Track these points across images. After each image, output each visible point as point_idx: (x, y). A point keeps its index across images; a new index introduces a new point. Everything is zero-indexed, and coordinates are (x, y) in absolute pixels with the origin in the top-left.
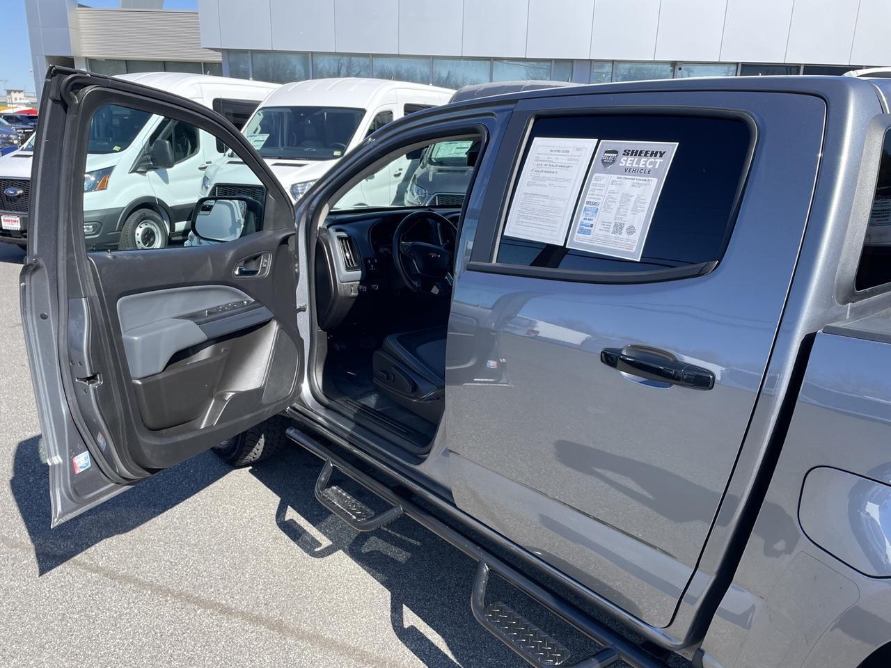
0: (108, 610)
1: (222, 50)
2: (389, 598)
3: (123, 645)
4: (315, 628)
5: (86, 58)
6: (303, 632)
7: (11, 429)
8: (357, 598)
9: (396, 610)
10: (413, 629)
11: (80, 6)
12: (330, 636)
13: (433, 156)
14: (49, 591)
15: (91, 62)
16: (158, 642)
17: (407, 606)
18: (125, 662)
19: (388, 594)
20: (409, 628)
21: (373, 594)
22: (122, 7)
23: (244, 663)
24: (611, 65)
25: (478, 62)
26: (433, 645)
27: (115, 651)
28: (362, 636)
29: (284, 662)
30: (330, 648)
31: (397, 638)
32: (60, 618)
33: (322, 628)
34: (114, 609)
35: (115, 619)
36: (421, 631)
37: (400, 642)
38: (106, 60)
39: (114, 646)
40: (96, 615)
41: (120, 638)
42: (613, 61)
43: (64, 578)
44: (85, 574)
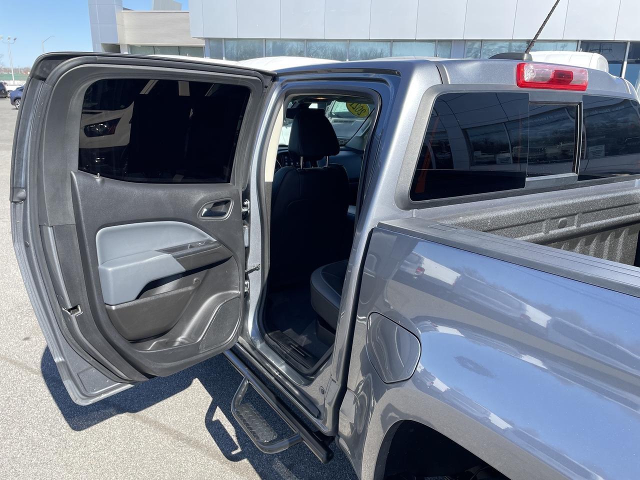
0: (36, 397)
1: (205, 39)
2: (210, 403)
3: (37, 417)
4: (156, 417)
5: (128, 45)
6: (147, 419)
7: (18, 286)
8: (190, 401)
9: (211, 411)
10: (218, 422)
11: (124, 9)
12: (163, 422)
13: (333, 111)
14: (5, 384)
15: (131, 47)
16: (58, 417)
17: (220, 408)
18: (34, 426)
19: (211, 399)
20: (215, 421)
21: (201, 399)
22: (154, 10)
23: (104, 433)
24: (480, 43)
25: (382, 43)
26: (226, 432)
27: (31, 420)
28: (183, 424)
29: (128, 435)
30: (160, 429)
31: (205, 426)
32: (6, 399)
33: (160, 417)
34: (39, 396)
35: (38, 402)
36: (222, 423)
37: (206, 429)
38: (142, 46)
39: (32, 418)
40: (28, 399)
41: (36, 414)
42: (482, 41)
43: (17, 376)
44: (30, 375)
